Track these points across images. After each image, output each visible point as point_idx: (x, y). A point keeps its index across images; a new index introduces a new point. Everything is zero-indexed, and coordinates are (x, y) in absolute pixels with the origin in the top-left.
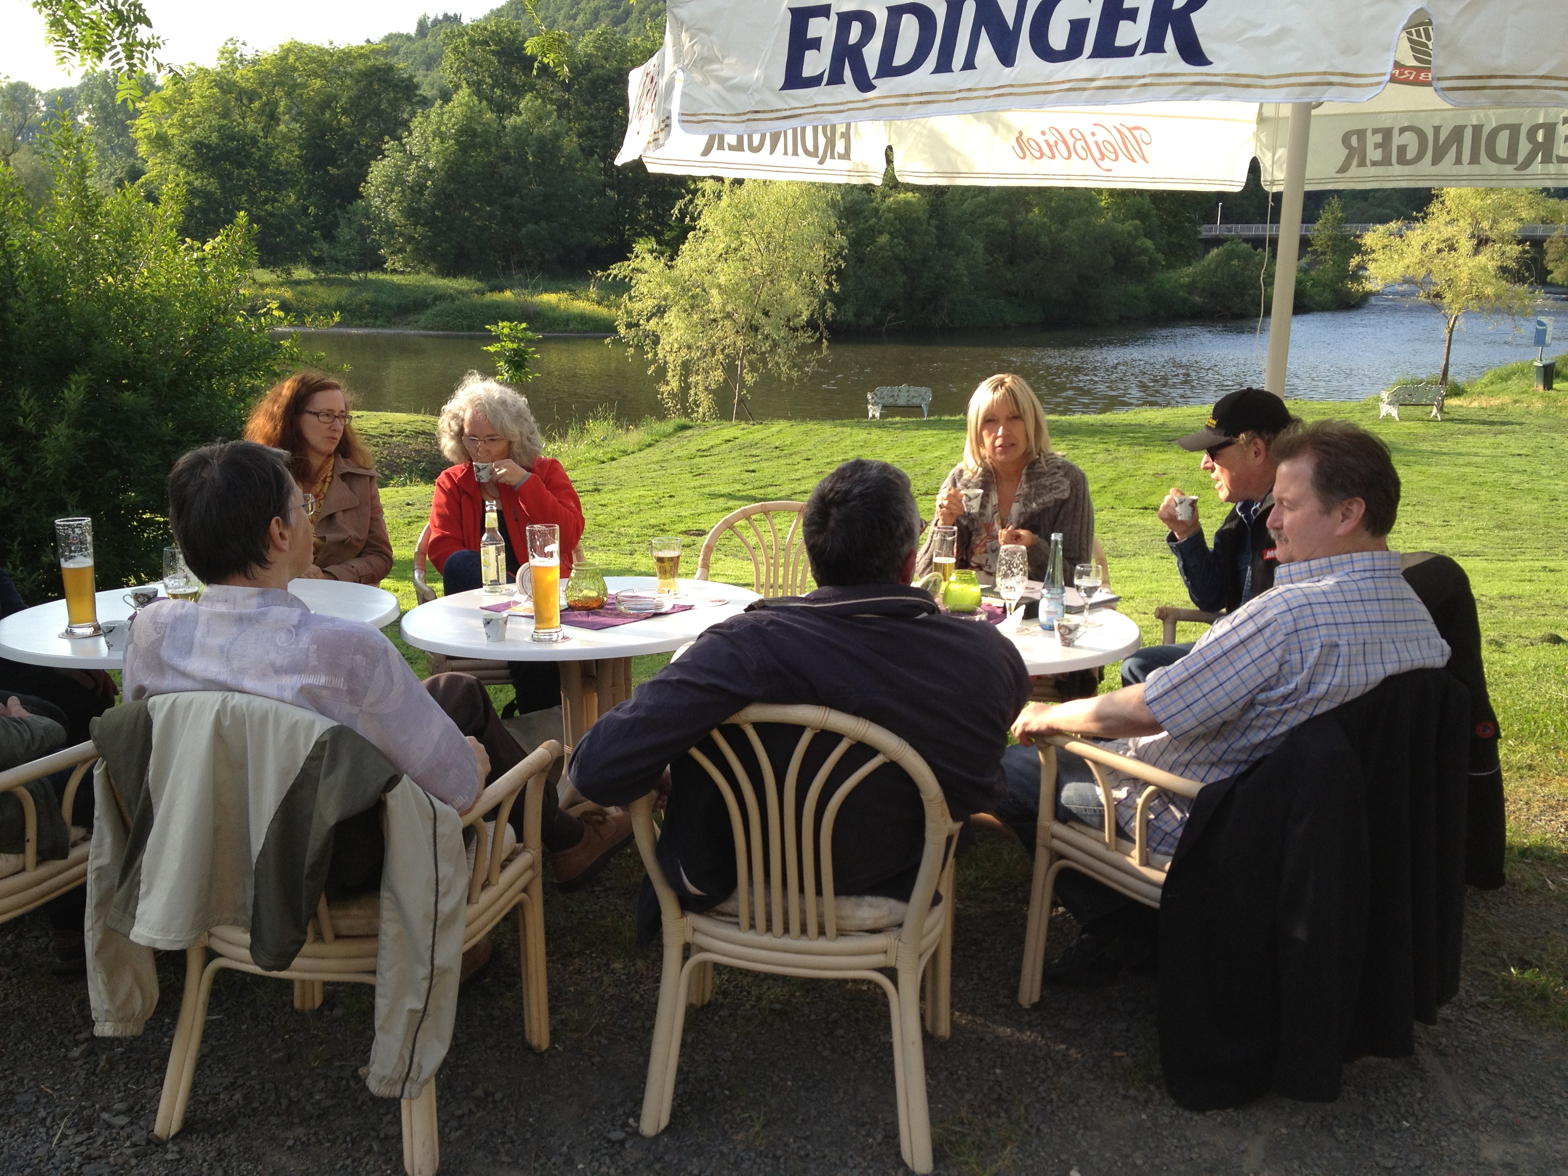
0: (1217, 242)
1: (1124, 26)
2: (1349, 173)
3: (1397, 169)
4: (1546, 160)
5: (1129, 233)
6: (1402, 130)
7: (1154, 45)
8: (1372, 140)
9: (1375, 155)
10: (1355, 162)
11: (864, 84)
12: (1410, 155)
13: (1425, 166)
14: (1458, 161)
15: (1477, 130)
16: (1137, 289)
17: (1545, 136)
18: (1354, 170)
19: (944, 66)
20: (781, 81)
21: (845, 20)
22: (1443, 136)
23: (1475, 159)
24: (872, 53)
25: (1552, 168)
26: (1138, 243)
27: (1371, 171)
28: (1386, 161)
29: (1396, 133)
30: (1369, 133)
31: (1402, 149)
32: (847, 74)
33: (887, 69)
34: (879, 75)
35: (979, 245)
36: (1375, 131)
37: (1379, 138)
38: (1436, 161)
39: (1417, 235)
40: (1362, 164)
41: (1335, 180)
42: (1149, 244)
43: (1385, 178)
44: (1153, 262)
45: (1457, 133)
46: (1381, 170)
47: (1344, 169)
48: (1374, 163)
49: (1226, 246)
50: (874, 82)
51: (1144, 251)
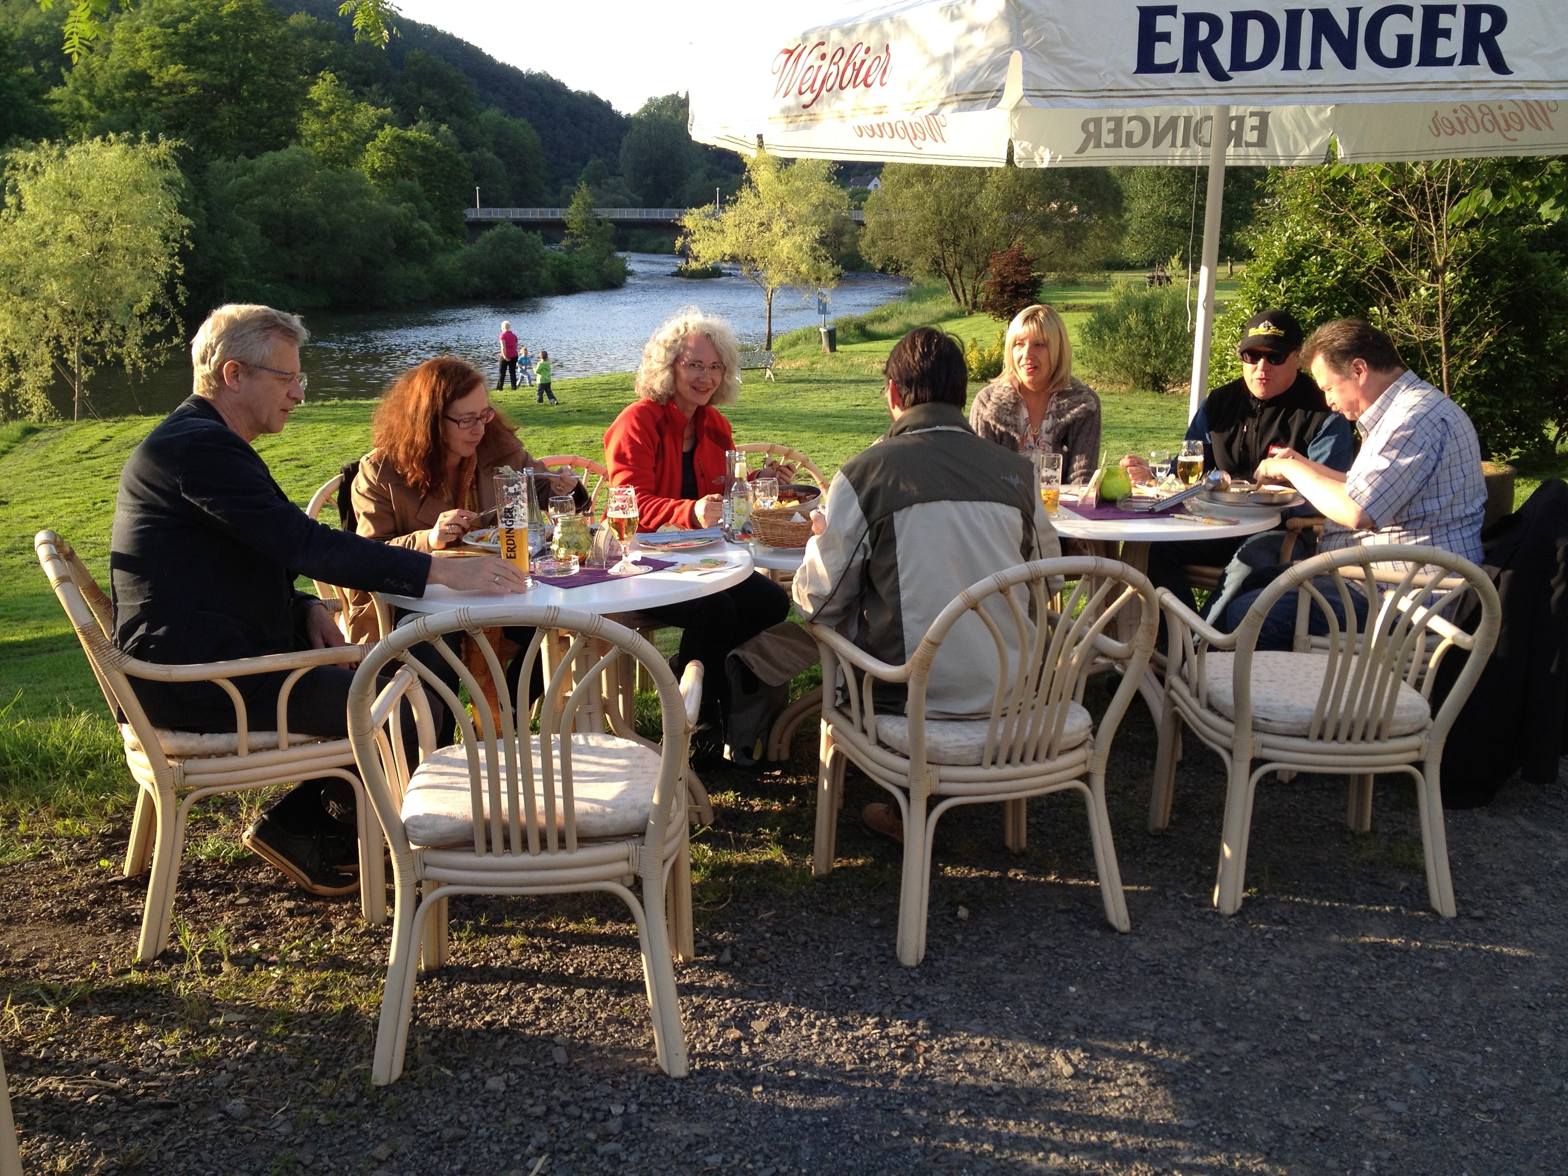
0: (489, 224)
1: (1441, 42)
2: (1086, 153)
3: (1125, 151)
4: (1238, 145)
5: (405, 215)
6: (1130, 119)
7: (1469, 58)
8: (1106, 126)
9: (1107, 138)
10: (1092, 144)
11: (1218, 74)
12: (1136, 139)
13: (1147, 148)
14: (1173, 144)
15: (1188, 120)
16: (418, 272)
17: (1237, 126)
18: (1090, 151)
19: (1291, 63)
20: (1135, 68)
21: (1192, 21)
22: (1162, 125)
23: (1185, 144)
24: (1223, 49)
25: (1242, 151)
26: (416, 225)
27: (1104, 151)
28: (1117, 144)
29: (1125, 121)
30: (1104, 121)
31: (1130, 134)
32: (1200, 63)
33: (1239, 62)
34: (1232, 69)
35: (253, 227)
36: (1109, 119)
37: (1111, 125)
38: (1156, 144)
39: (730, 216)
40: (1098, 145)
41: (1075, 159)
42: (426, 226)
43: (1117, 157)
44: (432, 244)
45: (1173, 122)
46: (1112, 151)
47: (1081, 150)
48: (1107, 146)
49: (498, 229)
50: (1231, 74)
51: (423, 234)
